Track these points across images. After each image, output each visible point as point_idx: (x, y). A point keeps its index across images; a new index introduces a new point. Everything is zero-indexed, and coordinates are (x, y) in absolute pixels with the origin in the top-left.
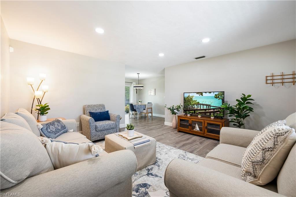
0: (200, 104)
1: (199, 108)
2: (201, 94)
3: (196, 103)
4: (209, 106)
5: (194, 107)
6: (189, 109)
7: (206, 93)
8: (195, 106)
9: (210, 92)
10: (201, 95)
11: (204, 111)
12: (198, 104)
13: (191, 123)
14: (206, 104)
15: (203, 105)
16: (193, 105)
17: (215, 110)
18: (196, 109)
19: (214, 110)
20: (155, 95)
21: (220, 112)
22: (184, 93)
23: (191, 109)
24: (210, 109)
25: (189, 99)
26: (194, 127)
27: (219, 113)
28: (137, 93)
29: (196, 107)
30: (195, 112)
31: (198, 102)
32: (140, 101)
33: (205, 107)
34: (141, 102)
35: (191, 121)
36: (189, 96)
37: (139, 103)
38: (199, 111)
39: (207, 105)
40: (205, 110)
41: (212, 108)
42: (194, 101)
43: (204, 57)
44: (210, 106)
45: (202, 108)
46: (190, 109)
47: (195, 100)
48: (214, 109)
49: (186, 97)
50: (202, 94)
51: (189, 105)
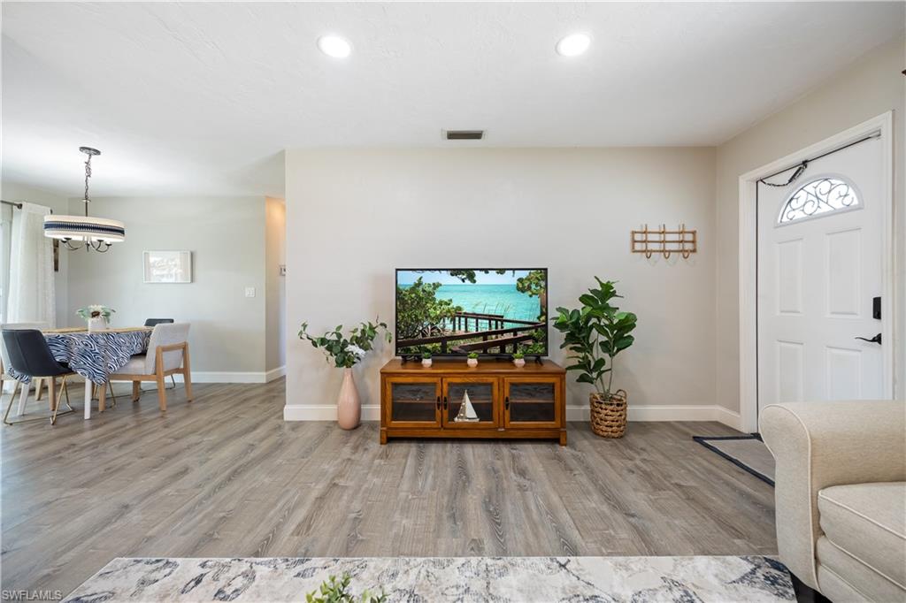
0: (467, 316)
1: (462, 332)
2: (469, 274)
3: (449, 311)
4: (499, 319)
5: (440, 326)
6: (420, 337)
7: (486, 271)
8: (447, 321)
9: (501, 271)
10: (467, 282)
11: (480, 341)
12: (457, 314)
13: (445, 395)
14: (486, 313)
15: (477, 317)
16: (439, 318)
17: (520, 334)
18: (448, 334)
19: (515, 335)
20: (192, 281)
21: (536, 340)
22: (397, 270)
23: (429, 337)
24: (503, 332)
25: (418, 296)
26: (456, 410)
27: (530, 343)
28: (56, 269)
29: (449, 326)
30: (444, 347)
31: (459, 308)
32: (95, 314)
33: (484, 326)
34: (107, 315)
35: (445, 386)
36: (419, 284)
37: (90, 321)
38: (462, 342)
39: (490, 318)
40: (485, 335)
41: (507, 326)
42: (441, 303)
43: (477, 135)
44: (503, 321)
45: (472, 330)
46: (423, 335)
47: (446, 300)
48: (515, 331)
49: (407, 288)
50: (471, 277)
51: (418, 321)
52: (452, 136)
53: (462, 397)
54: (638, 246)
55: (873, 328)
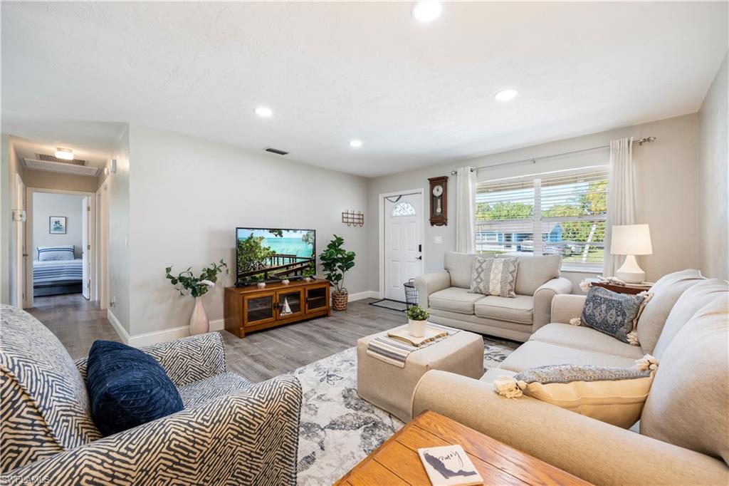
0: (278, 256)
1: (276, 266)
2: (278, 232)
3: (268, 254)
4: (294, 257)
5: (263, 263)
6: (252, 270)
7: (288, 230)
8: (268, 260)
9: (295, 230)
10: (278, 236)
11: (285, 270)
12: (273, 255)
13: (278, 301)
14: (288, 254)
15: (283, 256)
16: (263, 258)
17: (304, 265)
18: (268, 267)
19: (301, 265)
21: (311, 267)
22: (237, 228)
23: (257, 270)
24: (296, 264)
25: (250, 245)
27: (308, 269)
29: (269, 263)
30: (266, 276)
31: (274, 252)
33: (287, 261)
35: (278, 296)
36: (251, 237)
38: (276, 272)
39: (289, 256)
40: (287, 267)
41: (298, 261)
42: (265, 249)
44: (296, 258)
45: (281, 264)
46: (254, 269)
47: (267, 247)
48: (301, 263)
49: (244, 240)
50: (280, 234)
51: (251, 260)
52: (269, 150)
53: (283, 302)
54: (345, 220)
55: (419, 254)
